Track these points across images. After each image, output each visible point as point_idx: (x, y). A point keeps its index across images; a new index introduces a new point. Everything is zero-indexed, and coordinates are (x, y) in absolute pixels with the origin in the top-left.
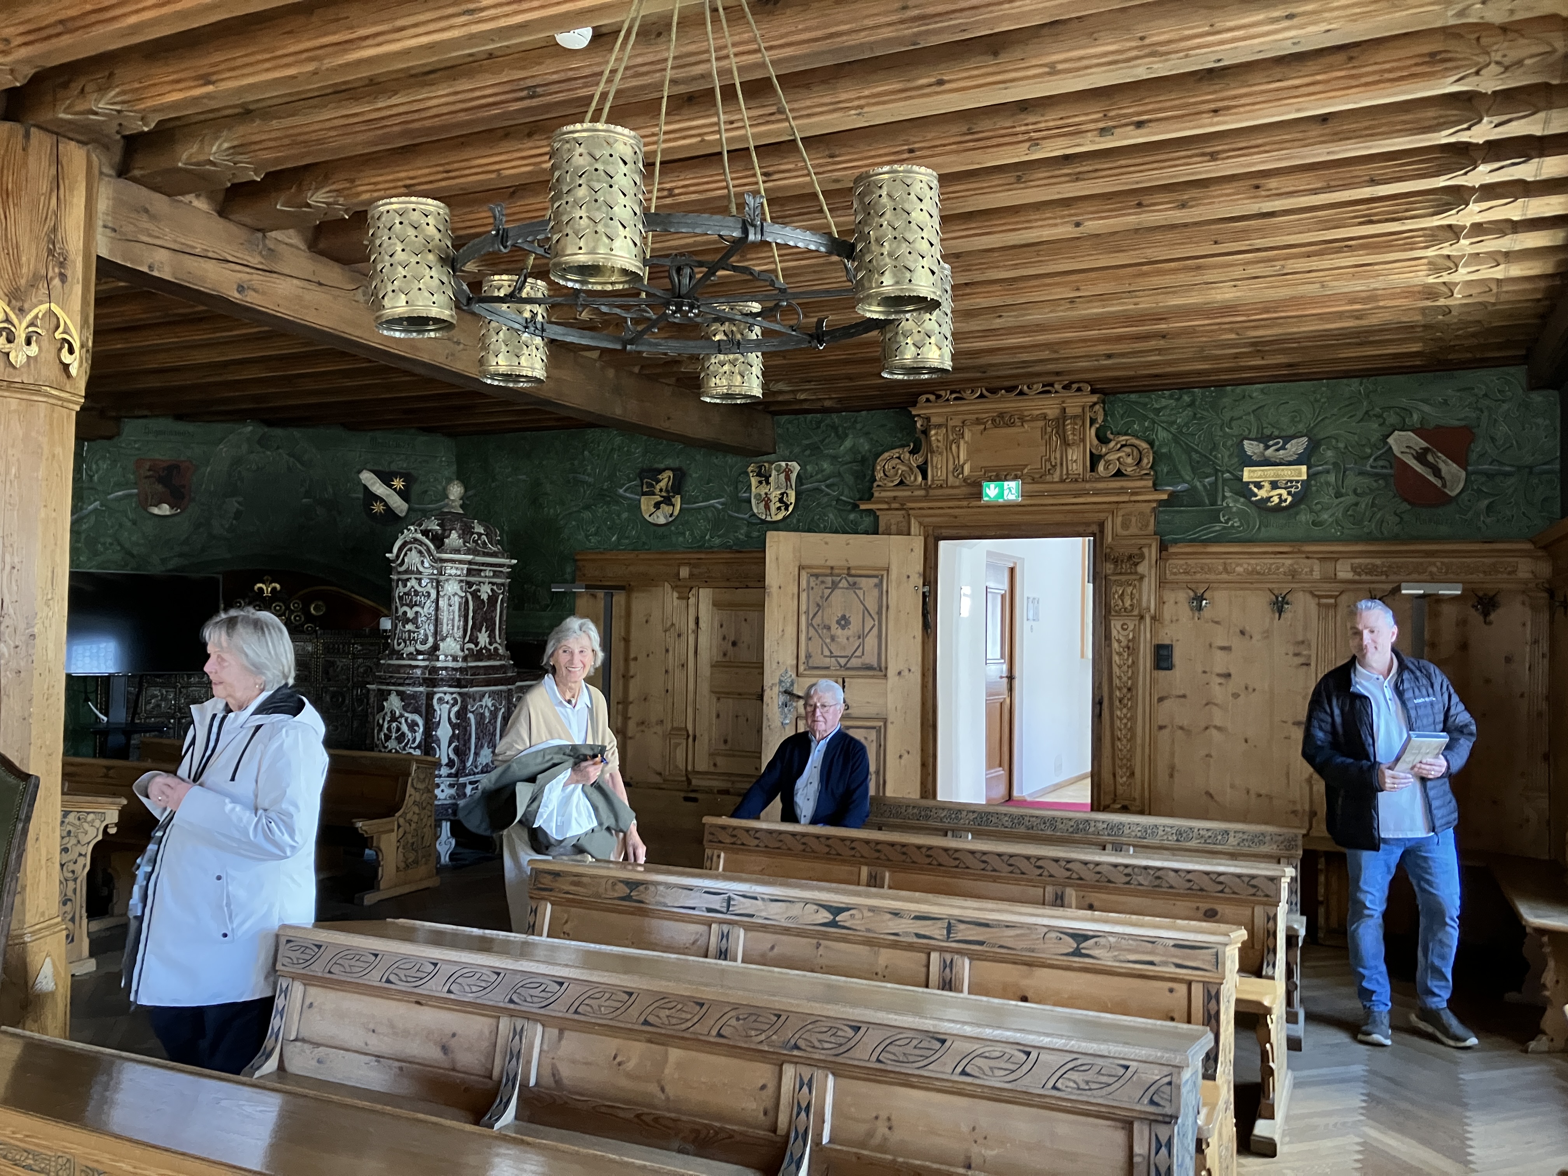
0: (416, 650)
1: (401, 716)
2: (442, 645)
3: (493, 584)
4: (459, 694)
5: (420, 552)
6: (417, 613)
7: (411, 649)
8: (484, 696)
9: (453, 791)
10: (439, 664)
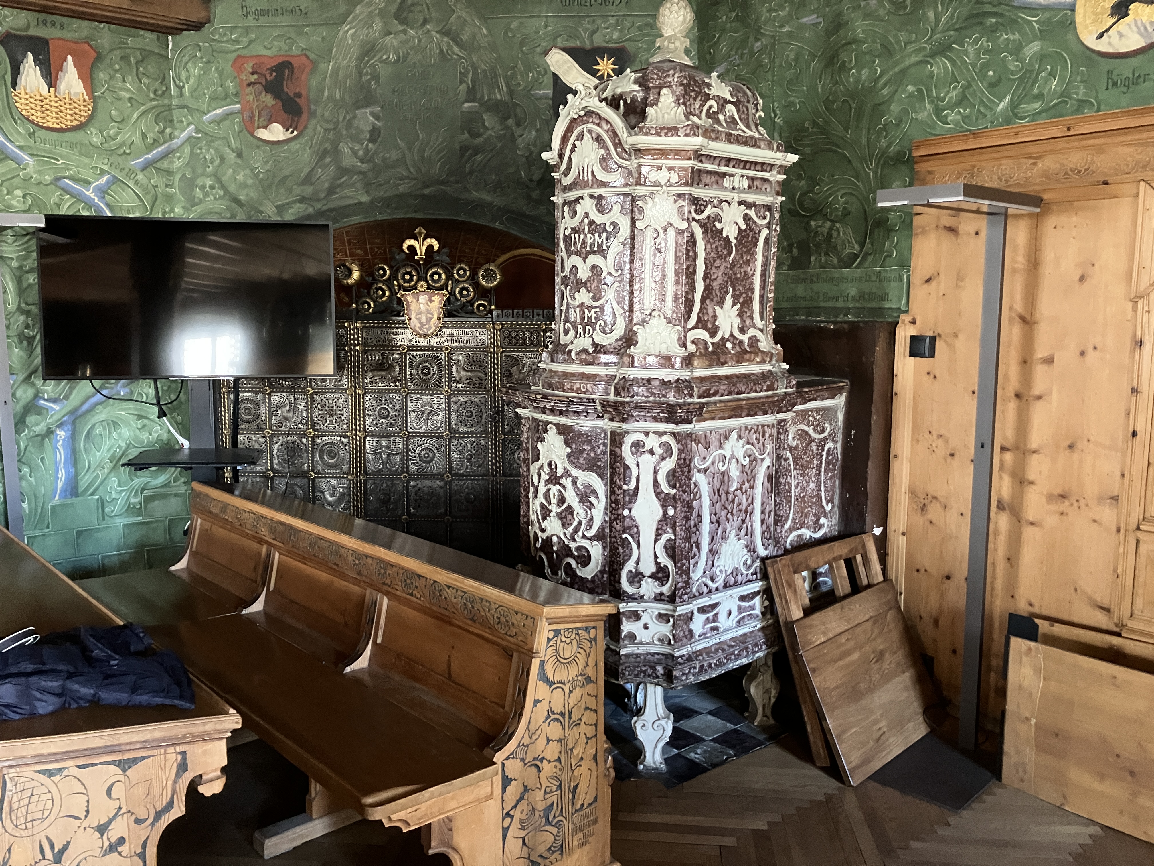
0: (595, 345)
1: (567, 473)
2: (641, 334)
3: (749, 205)
4: (674, 434)
5: (598, 139)
6: (594, 267)
7: (585, 342)
8: (726, 438)
9: (665, 629)
10: (632, 373)
